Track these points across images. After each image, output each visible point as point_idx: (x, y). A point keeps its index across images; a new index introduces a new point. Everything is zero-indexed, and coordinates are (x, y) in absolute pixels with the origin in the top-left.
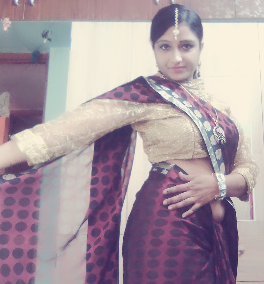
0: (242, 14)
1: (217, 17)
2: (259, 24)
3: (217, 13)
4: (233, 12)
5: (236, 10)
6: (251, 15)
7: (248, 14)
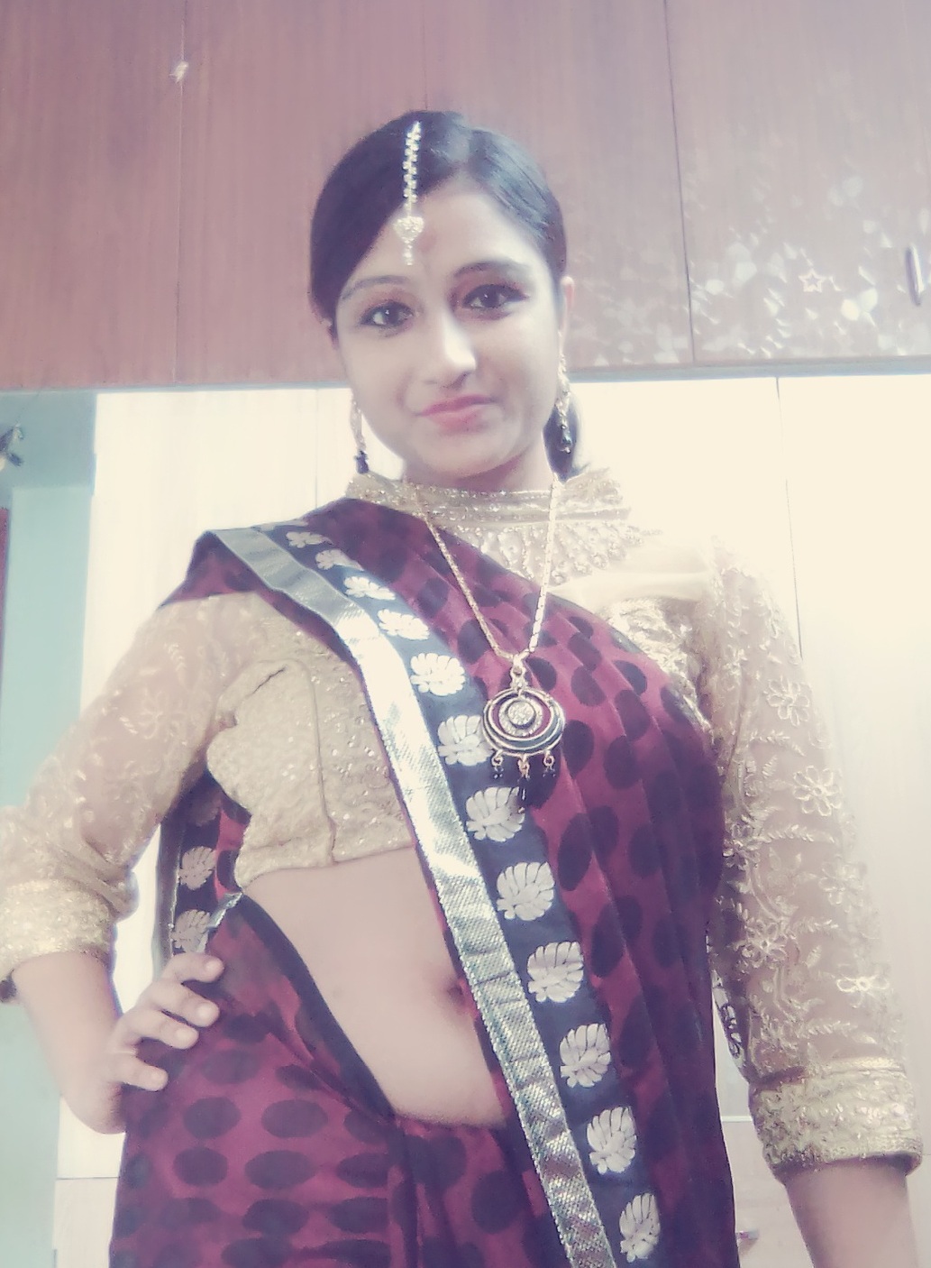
0: (715, 347)
1: (626, 361)
2: (782, 380)
3: (627, 347)
4: (683, 342)
5: (696, 331)
6: (749, 350)
7: (742, 345)
